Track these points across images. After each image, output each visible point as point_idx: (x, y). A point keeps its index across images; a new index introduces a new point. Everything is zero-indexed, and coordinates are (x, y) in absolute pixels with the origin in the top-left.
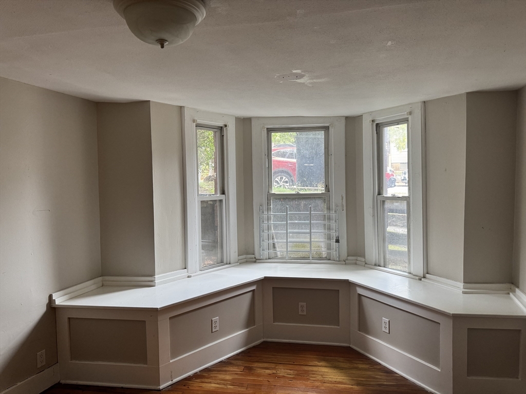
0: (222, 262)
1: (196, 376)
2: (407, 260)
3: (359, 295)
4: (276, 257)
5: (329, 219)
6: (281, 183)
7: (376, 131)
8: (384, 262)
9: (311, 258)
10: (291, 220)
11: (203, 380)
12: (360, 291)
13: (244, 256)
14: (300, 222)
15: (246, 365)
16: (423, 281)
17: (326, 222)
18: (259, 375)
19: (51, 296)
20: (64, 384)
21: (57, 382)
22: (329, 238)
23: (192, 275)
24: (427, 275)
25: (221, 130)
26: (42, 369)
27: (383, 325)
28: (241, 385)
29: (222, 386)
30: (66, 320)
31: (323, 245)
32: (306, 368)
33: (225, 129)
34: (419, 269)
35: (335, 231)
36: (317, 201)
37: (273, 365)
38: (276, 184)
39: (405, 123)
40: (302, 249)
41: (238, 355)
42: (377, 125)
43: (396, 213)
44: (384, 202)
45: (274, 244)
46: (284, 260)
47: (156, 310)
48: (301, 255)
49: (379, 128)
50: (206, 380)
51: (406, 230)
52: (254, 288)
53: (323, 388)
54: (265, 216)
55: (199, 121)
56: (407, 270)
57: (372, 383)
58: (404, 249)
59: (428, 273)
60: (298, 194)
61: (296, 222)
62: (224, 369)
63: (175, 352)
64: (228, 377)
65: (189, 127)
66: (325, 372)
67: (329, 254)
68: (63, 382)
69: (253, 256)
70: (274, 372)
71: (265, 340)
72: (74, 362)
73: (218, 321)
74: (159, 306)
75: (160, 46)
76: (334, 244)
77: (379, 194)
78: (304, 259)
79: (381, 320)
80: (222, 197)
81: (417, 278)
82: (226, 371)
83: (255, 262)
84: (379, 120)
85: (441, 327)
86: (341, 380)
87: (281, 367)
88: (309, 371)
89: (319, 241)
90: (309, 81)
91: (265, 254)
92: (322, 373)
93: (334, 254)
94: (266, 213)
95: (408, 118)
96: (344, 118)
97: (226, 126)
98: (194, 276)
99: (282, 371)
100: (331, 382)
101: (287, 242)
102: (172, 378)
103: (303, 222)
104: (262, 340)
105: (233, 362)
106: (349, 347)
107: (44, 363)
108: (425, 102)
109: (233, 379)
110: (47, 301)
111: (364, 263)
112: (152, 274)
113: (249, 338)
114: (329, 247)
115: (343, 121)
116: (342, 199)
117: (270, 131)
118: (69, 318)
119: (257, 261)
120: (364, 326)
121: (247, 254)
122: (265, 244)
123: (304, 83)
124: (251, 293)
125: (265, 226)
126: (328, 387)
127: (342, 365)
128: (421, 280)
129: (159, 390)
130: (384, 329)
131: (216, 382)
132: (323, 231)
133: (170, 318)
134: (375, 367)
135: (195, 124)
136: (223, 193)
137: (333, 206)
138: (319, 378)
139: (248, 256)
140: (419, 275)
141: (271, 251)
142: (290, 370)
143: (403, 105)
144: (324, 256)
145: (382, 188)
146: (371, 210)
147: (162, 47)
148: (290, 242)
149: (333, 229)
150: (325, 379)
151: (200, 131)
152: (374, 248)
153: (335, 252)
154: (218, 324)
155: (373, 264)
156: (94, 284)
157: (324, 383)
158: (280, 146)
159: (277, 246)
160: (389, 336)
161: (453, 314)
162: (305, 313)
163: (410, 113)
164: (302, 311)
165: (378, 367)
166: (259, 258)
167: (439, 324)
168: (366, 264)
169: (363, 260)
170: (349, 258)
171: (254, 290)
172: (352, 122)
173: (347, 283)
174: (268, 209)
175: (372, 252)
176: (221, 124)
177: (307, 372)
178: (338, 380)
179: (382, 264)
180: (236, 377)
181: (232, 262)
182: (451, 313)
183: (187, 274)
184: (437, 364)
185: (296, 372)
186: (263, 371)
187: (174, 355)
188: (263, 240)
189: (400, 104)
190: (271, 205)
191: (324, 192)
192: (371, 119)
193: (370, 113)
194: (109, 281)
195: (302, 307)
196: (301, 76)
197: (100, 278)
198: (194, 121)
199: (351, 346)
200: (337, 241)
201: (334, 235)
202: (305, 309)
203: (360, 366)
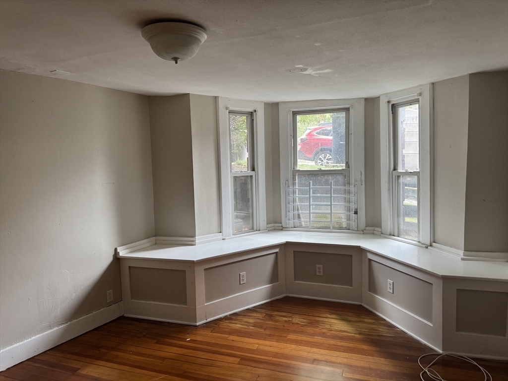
0: (252, 229)
1: (226, 318)
2: (417, 230)
3: (370, 260)
4: (301, 226)
5: (349, 193)
6: (325, 161)
7: (392, 111)
8: (399, 232)
9: (331, 228)
10: (314, 194)
11: (231, 321)
12: (370, 256)
13: (272, 225)
14: (322, 195)
15: (268, 313)
16: (430, 249)
17: (346, 196)
18: (277, 321)
19: (116, 249)
20: (127, 317)
21: (121, 315)
22: (349, 210)
23: (226, 238)
24: (434, 244)
25: (251, 115)
26: (110, 305)
27: (389, 286)
28: (261, 327)
29: (246, 327)
30: (128, 268)
31: (343, 216)
32: (318, 319)
33: (254, 114)
34: (426, 238)
35: (354, 203)
36: (338, 177)
37: (290, 315)
38: (320, 161)
39: (416, 104)
40: (324, 220)
41: (262, 305)
42: (393, 106)
43: (409, 186)
44: (399, 177)
45: (299, 215)
46: (307, 229)
47: (193, 262)
48: (323, 225)
49: (394, 108)
50: (233, 321)
51: (416, 202)
52: (277, 250)
53: (328, 334)
54: (291, 190)
55: (231, 108)
56: (416, 239)
57: (373, 334)
58: (415, 220)
59: (434, 242)
60: (320, 171)
61: (319, 195)
62: (250, 314)
63: (209, 298)
64: (251, 321)
65: (223, 114)
66: (333, 323)
67: (349, 224)
68: (126, 315)
69: (280, 225)
70: (290, 319)
71: (287, 295)
72: (133, 300)
73: (245, 275)
74: (195, 259)
75: (174, 62)
76: (353, 216)
77: (395, 169)
78: (325, 229)
79: (386, 281)
80: (253, 173)
81: (424, 246)
82: (250, 316)
83: (282, 230)
84: (395, 100)
85: (434, 287)
86: (346, 330)
87: (297, 316)
88: (320, 321)
89: (339, 212)
90: (314, 72)
91: (291, 223)
92: (331, 324)
93: (353, 224)
94: (291, 187)
95: (419, 99)
96: (364, 100)
97: (255, 111)
98: (228, 239)
99: (297, 319)
100: (337, 331)
101: (310, 213)
102: (206, 317)
103: (325, 195)
104: (285, 295)
105: (257, 309)
106: (361, 305)
107: (112, 300)
108: (433, 83)
109: (255, 322)
110: (114, 253)
111: (380, 233)
112: (194, 236)
113: (272, 292)
114: (349, 219)
115: (363, 102)
116: (361, 175)
117: (295, 114)
118: (129, 267)
119: (284, 229)
120: (373, 287)
121: (275, 222)
122: (291, 214)
123: (310, 74)
124: (274, 255)
125: (291, 198)
126: (333, 334)
127: (350, 318)
128: (427, 248)
129: (196, 326)
130: (389, 290)
131: (241, 323)
132: (343, 204)
133: (205, 270)
134: (380, 322)
135: (228, 111)
136: (253, 169)
137: (352, 181)
138: (328, 327)
139: (276, 225)
140: (427, 244)
141: (296, 221)
142: (304, 319)
143: (414, 87)
144: (344, 226)
145: (397, 163)
146: (387, 184)
147: (176, 63)
148: (313, 213)
149: (352, 202)
150: (332, 328)
151: (232, 116)
152: (389, 219)
153: (354, 223)
154: (245, 278)
155: (388, 234)
156: (149, 242)
157: (331, 330)
158: (324, 125)
159: (301, 216)
160: (392, 296)
161: (442, 276)
162: (322, 274)
163: (420, 94)
164: (320, 272)
165: (383, 322)
166: (285, 226)
167: (432, 284)
168: (382, 233)
169: (380, 230)
170: (367, 228)
171: (277, 252)
172: (371, 103)
173: (358, 248)
174: (294, 184)
175: (387, 223)
176: (251, 110)
177: (318, 322)
178: (343, 329)
179: (396, 234)
180: (258, 321)
181: (261, 229)
182: (441, 274)
183: (222, 237)
184: (430, 320)
185: (309, 321)
186: (282, 318)
187: (208, 300)
188: (289, 211)
189: (411, 86)
190: (295, 180)
191: (344, 168)
192: (387, 100)
193: (386, 95)
194: (160, 240)
195: (319, 268)
196: (306, 70)
197: (154, 238)
198: (227, 108)
199: (363, 304)
200: (356, 213)
201: (353, 207)
202: (322, 270)
203: (366, 320)
